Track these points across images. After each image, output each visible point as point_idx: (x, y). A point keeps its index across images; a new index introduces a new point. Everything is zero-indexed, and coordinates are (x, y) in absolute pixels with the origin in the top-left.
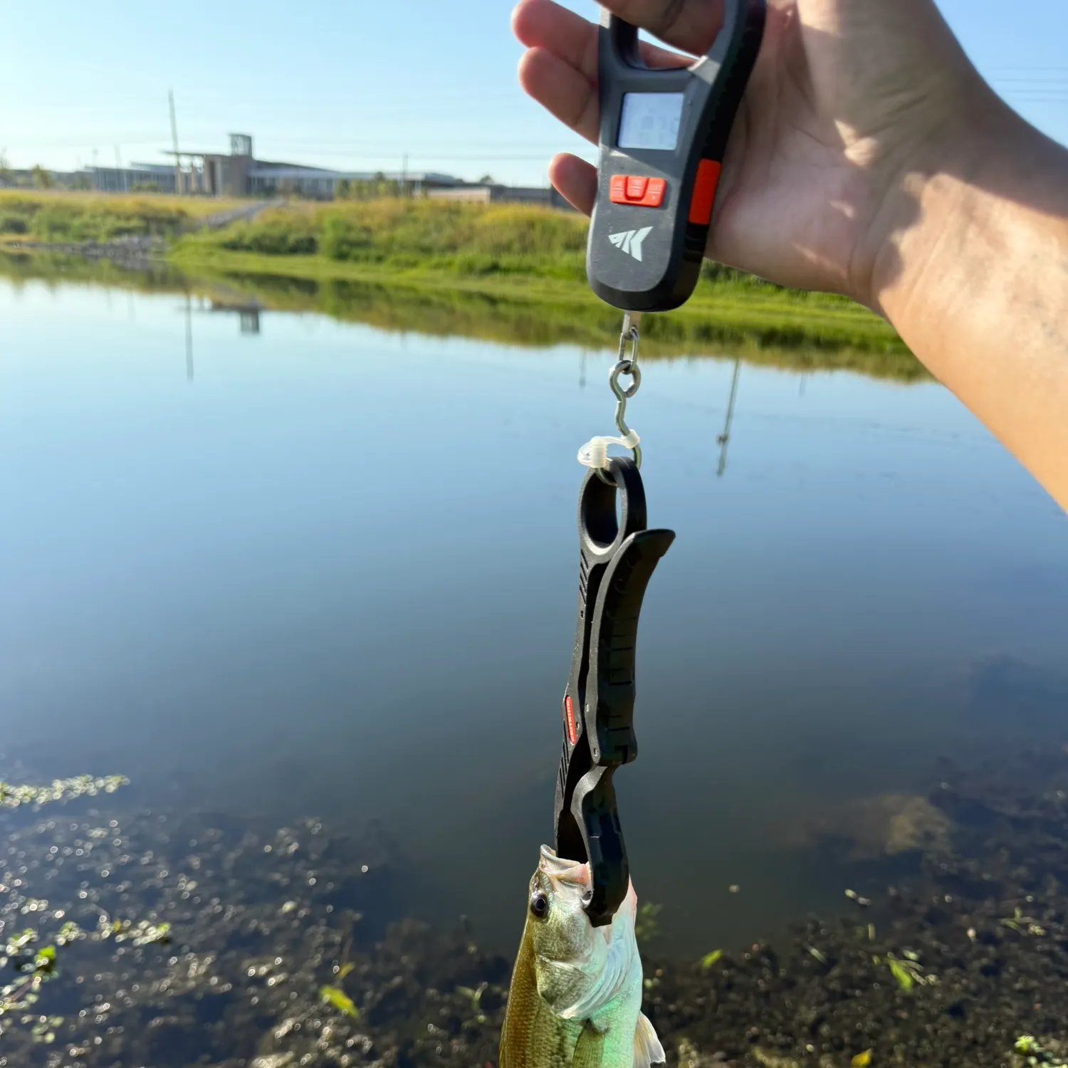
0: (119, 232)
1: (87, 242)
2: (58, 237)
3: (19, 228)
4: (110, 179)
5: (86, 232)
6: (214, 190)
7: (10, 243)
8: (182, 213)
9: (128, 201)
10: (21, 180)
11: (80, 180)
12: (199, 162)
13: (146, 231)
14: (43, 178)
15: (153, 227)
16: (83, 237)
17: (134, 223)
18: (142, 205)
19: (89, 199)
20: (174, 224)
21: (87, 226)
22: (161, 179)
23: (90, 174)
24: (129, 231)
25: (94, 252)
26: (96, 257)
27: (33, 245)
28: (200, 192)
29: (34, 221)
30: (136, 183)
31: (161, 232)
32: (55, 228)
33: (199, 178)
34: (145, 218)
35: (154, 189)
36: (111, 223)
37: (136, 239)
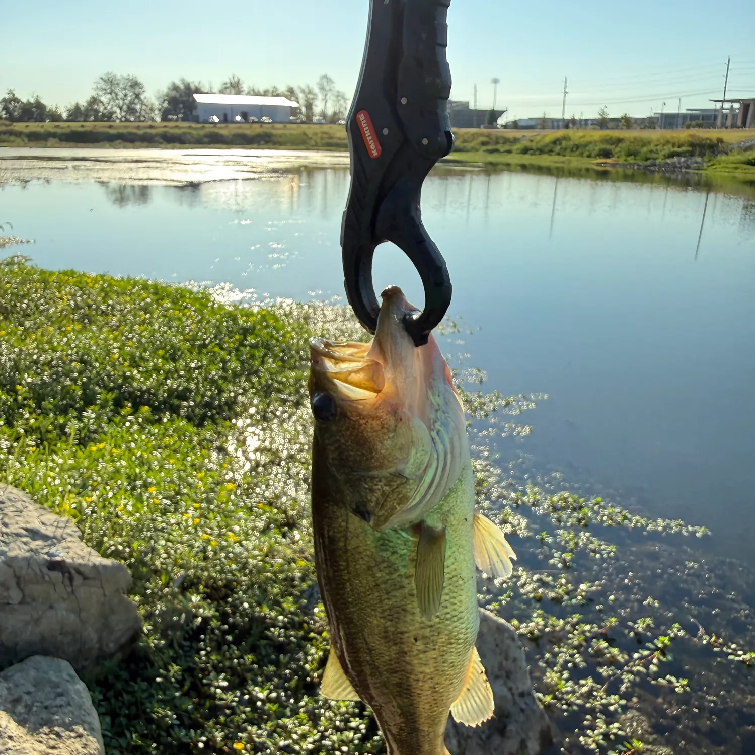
0: (672, 155)
1: (649, 162)
2: (631, 159)
3: (607, 154)
4: (669, 121)
5: (649, 156)
6: (744, 124)
7: (599, 164)
8: (720, 141)
9: (683, 135)
10: (611, 125)
11: (650, 123)
12: (736, 105)
13: (692, 154)
14: (627, 122)
15: (698, 150)
16: (647, 159)
17: (684, 149)
18: (691, 136)
19: (655, 135)
20: (713, 149)
21: (651, 151)
22: (705, 119)
23: (658, 118)
24: (679, 154)
25: (652, 168)
26: (653, 172)
27: (613, 165)
28: (734, 126)
29: (618, 149)
30: (688, 122)
31: (702, 155)
32: (629, 154)
33: (735, 116)
34: (692, 145)
35: (700, 126)
36: (668, 149)
37: (683, 159)
